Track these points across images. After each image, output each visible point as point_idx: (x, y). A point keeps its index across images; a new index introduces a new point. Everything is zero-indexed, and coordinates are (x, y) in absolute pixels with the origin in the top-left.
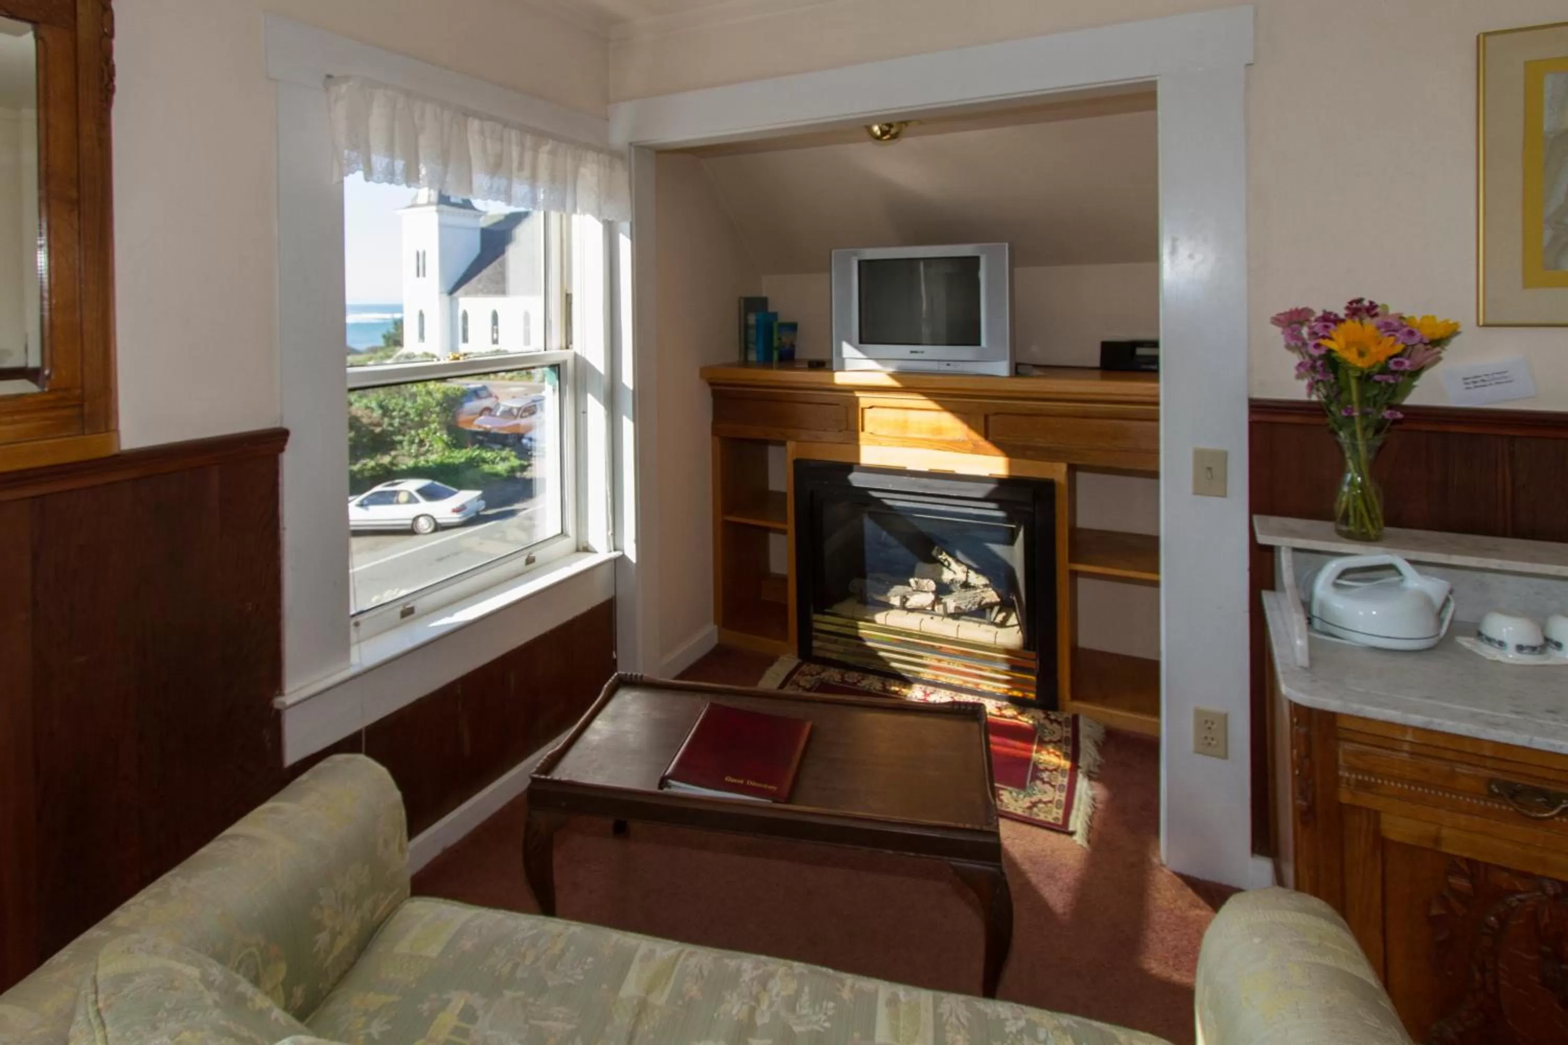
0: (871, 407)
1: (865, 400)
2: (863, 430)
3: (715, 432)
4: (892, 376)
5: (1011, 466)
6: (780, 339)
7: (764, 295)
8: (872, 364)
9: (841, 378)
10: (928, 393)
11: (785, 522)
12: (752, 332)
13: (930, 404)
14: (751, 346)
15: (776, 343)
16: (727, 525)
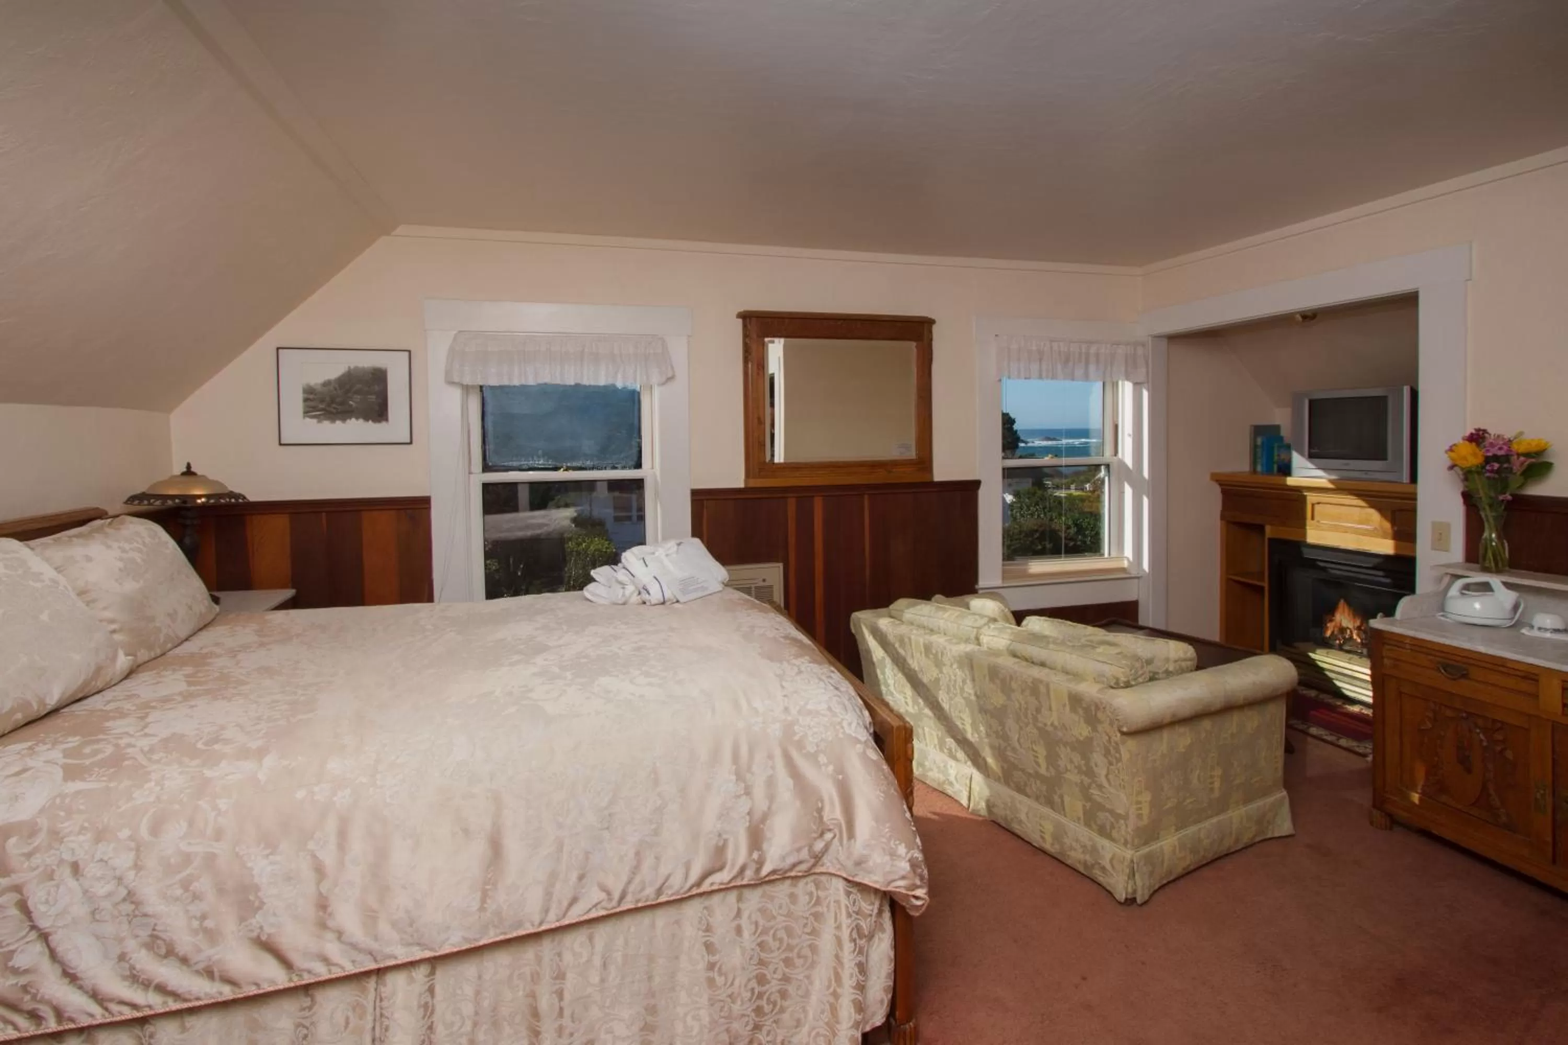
0: (1319, 503)
1: (1311, 498)
2: (1313, 518)
3: (1223, 517)
4: (1331, 481)
5: (1397, 547)
6: (1279, 455)
7: (1277, 423)
8: (1320, 473)
9: (1291, 481)
10: (1359, 494)
11: (1263, 580)
12: (1259, 450)
13: (1361, 503)
14: (1259, 460)
15: (1276, 458)
16: (1228, 580)
